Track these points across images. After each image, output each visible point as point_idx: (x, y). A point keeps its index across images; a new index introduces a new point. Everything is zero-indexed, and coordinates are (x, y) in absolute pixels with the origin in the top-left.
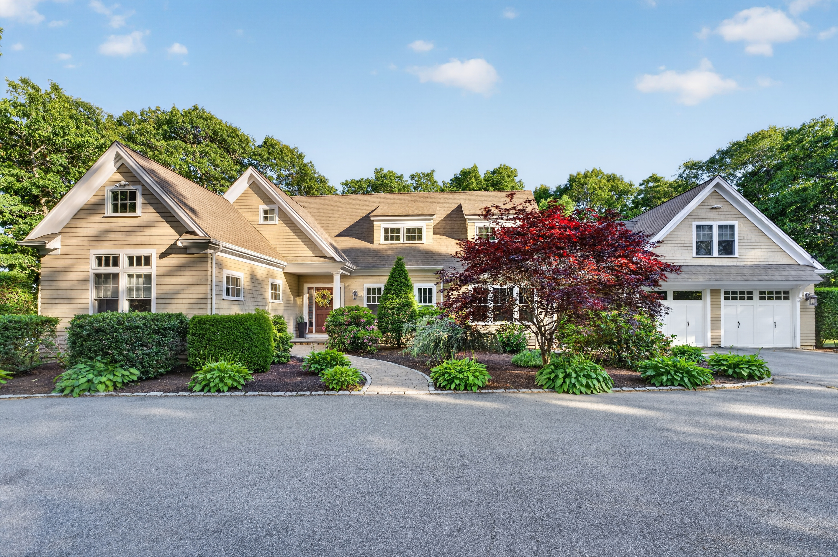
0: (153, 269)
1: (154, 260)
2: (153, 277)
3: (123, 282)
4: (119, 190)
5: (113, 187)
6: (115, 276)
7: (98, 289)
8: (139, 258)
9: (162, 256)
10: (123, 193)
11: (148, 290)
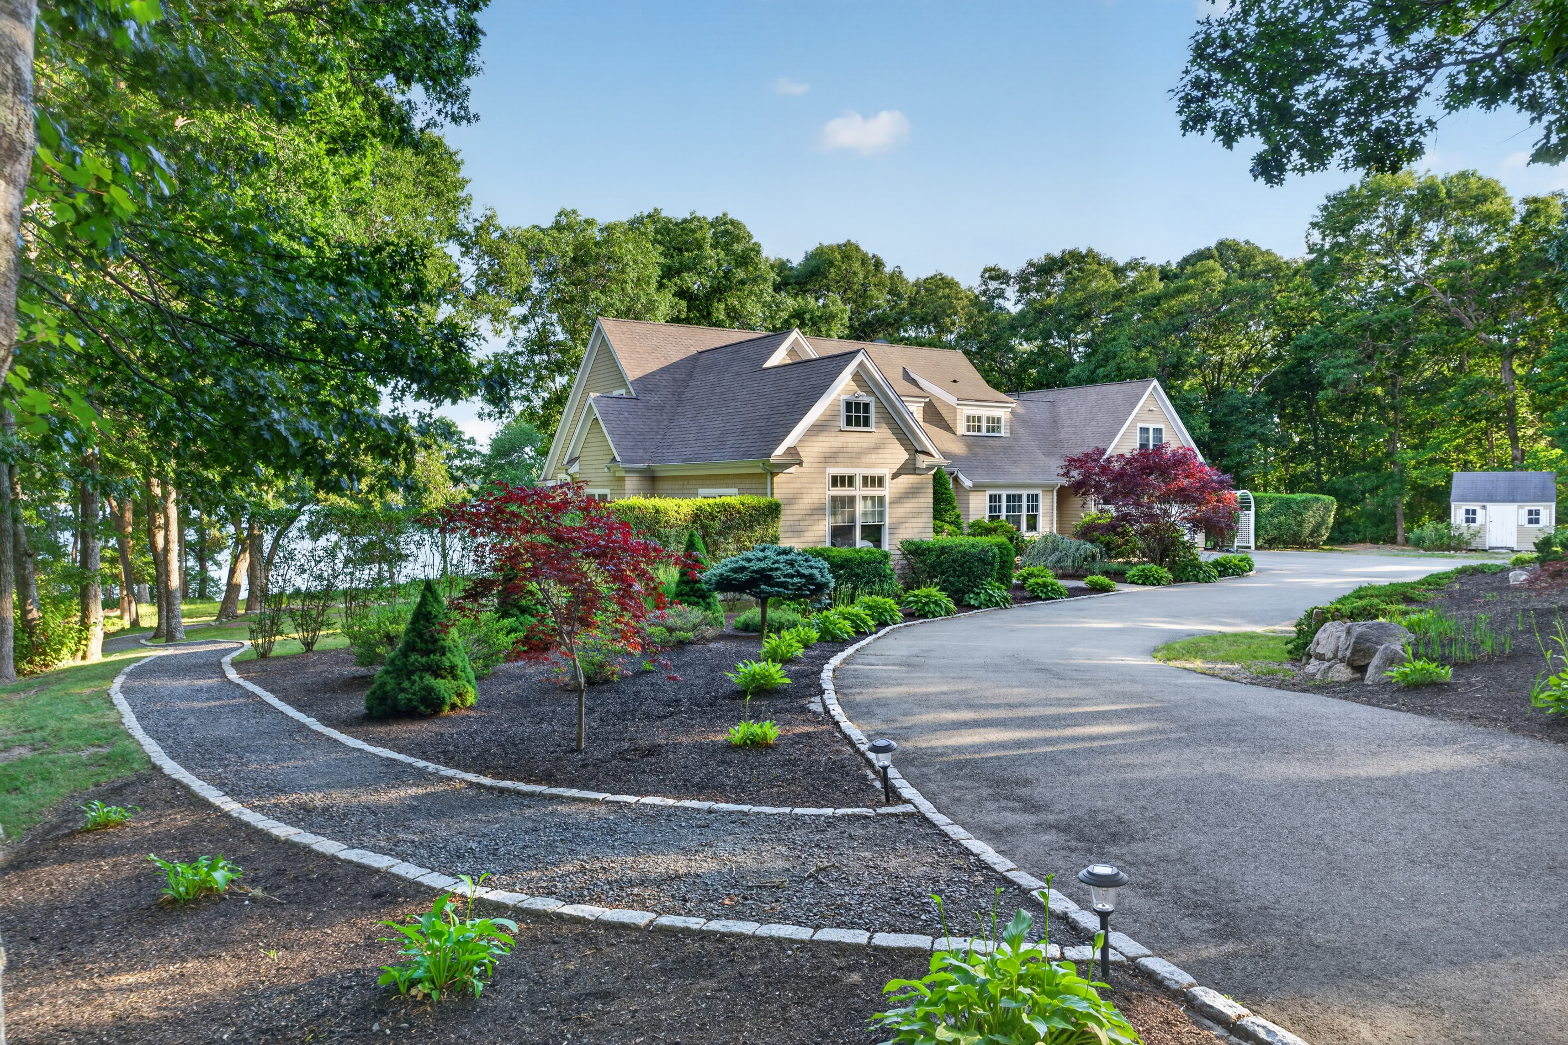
0: (888, 491)
1: (887, 480)
2: (887, 500)
3: (860, 507)
4: (853, 400)
5: (847, 397)
6: (852, 500)
7: (834, 514)
8: (873, 478)
9: (895, 476)
10: (857, 404)
11: (881, 514)
